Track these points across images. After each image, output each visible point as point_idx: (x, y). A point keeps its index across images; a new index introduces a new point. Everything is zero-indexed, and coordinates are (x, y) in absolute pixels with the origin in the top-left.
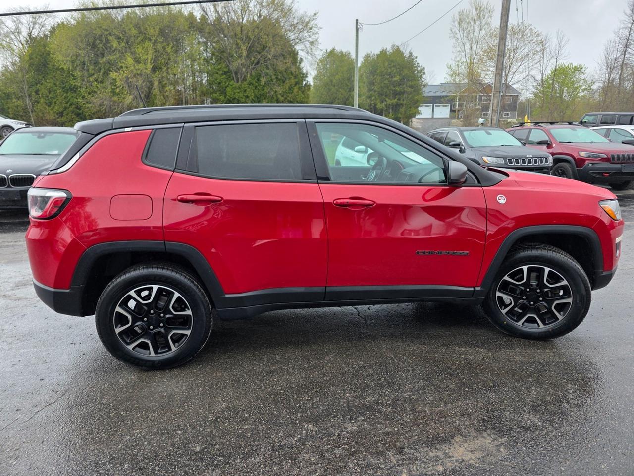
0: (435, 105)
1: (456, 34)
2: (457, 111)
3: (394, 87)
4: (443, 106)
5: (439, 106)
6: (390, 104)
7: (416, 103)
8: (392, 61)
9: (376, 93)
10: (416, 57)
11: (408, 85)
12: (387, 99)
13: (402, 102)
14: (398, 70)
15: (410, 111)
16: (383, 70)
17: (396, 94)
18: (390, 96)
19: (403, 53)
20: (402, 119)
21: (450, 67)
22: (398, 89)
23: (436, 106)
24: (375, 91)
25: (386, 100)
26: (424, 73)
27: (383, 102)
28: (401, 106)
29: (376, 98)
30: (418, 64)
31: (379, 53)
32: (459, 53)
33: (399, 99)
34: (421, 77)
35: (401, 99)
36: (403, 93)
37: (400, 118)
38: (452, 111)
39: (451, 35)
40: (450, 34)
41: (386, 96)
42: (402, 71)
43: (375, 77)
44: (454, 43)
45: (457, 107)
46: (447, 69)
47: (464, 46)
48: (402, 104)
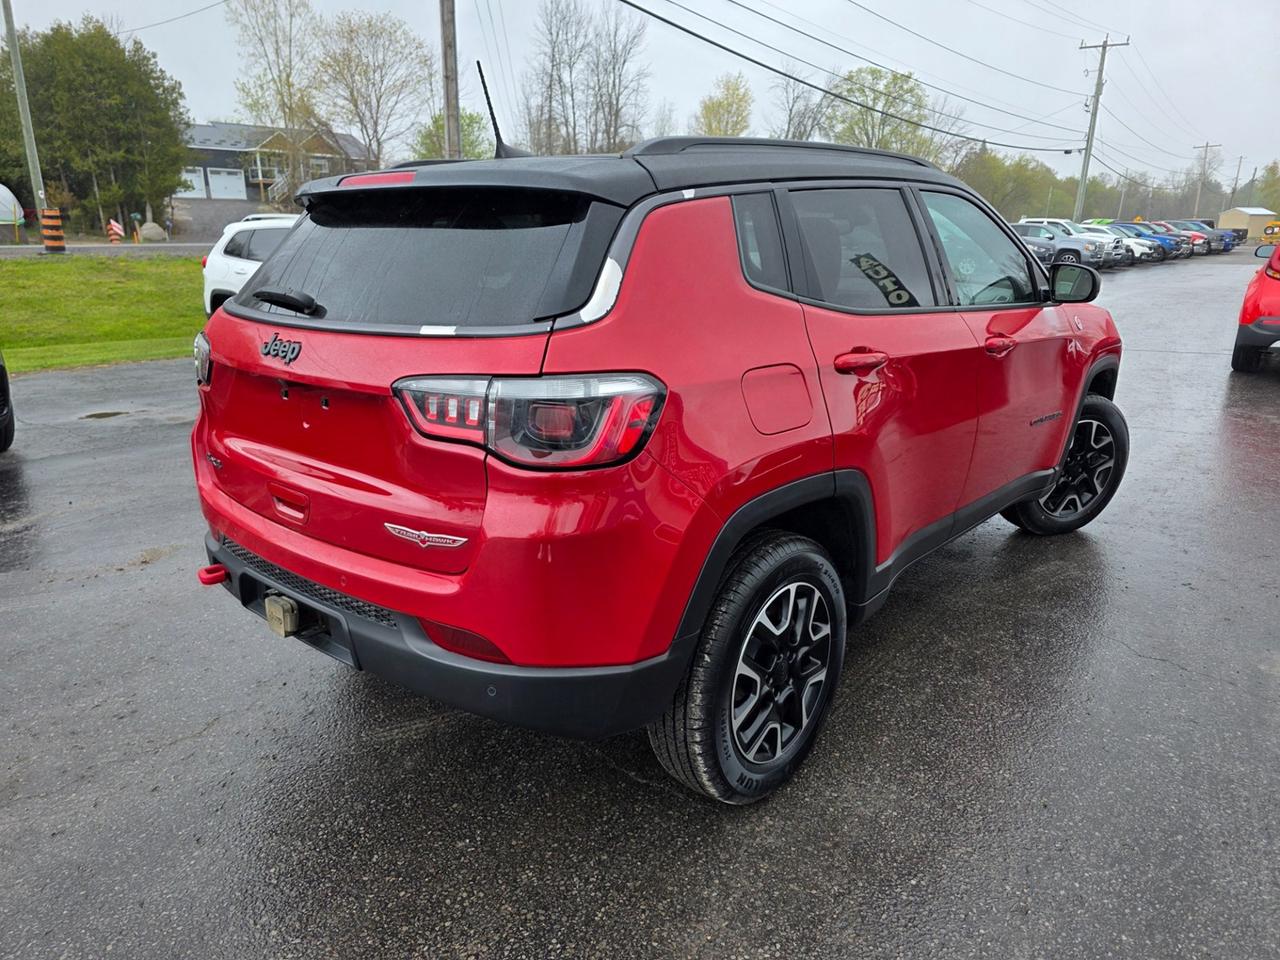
0: (208, 169)
1: (241, 15)
2: (262, 186)
3: (111, 120)
4: (229, 173)
5: (218, 173)
6: (107, 162)
7: (174, 164)
8: (92, 57)
9: (64, 132)
10: (154, 56)
11: (147, 119)
12: (98, 150)
13: (139, 158)
14: (113, 81)
15: (165, 180)
16: (72, 75)
17: (117, 139)
18: (104, 142)
19: (115, 42)
20: (145, 199)
21: (243, 89)
22: (122, 127)
23: (212, 172)
24: (59, 127)
25: (93, 152)
26: (181, 95)
27: (87, 156)
28: (139, 168)
29: (64, 143)
30: (161, 70)
31: (49, 32)
32: (253, 59)
33: (128, 151)
34: (175, 103)
35: (136, 152)
36: (137, 137)
37: (142, 196)
38: (251, 186)
39: (228, 16)
40: (227, 13)
41: (93, 141)
42: (124, 83)
43: (52, 91)
44: (239, 36)
45: (260, 178)
46: (238, 92)
47: (263, 45)
48: (139, 164)
